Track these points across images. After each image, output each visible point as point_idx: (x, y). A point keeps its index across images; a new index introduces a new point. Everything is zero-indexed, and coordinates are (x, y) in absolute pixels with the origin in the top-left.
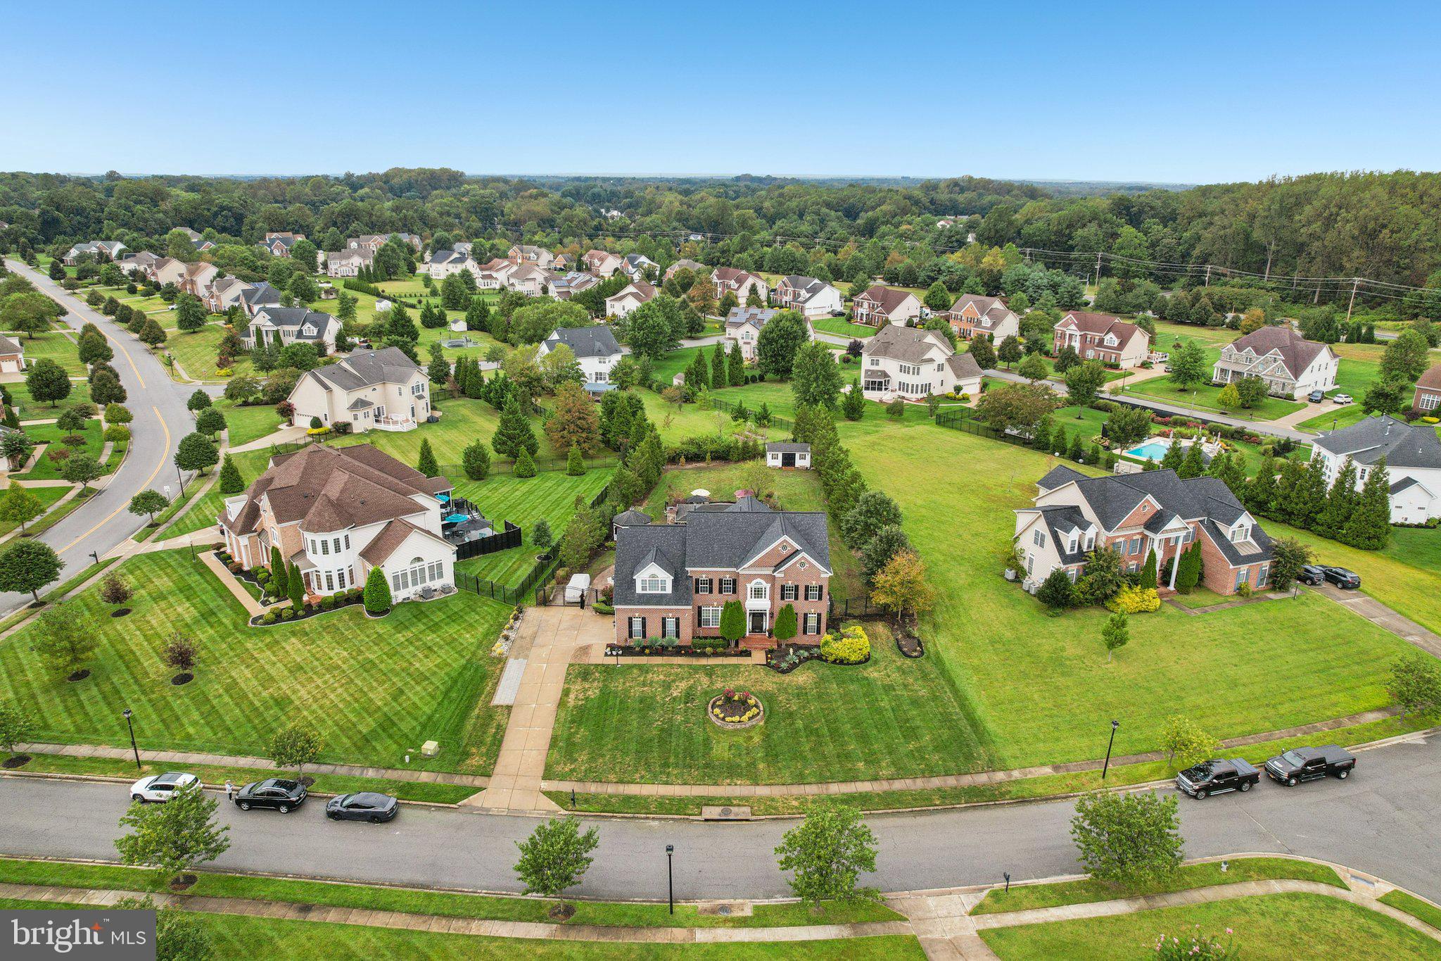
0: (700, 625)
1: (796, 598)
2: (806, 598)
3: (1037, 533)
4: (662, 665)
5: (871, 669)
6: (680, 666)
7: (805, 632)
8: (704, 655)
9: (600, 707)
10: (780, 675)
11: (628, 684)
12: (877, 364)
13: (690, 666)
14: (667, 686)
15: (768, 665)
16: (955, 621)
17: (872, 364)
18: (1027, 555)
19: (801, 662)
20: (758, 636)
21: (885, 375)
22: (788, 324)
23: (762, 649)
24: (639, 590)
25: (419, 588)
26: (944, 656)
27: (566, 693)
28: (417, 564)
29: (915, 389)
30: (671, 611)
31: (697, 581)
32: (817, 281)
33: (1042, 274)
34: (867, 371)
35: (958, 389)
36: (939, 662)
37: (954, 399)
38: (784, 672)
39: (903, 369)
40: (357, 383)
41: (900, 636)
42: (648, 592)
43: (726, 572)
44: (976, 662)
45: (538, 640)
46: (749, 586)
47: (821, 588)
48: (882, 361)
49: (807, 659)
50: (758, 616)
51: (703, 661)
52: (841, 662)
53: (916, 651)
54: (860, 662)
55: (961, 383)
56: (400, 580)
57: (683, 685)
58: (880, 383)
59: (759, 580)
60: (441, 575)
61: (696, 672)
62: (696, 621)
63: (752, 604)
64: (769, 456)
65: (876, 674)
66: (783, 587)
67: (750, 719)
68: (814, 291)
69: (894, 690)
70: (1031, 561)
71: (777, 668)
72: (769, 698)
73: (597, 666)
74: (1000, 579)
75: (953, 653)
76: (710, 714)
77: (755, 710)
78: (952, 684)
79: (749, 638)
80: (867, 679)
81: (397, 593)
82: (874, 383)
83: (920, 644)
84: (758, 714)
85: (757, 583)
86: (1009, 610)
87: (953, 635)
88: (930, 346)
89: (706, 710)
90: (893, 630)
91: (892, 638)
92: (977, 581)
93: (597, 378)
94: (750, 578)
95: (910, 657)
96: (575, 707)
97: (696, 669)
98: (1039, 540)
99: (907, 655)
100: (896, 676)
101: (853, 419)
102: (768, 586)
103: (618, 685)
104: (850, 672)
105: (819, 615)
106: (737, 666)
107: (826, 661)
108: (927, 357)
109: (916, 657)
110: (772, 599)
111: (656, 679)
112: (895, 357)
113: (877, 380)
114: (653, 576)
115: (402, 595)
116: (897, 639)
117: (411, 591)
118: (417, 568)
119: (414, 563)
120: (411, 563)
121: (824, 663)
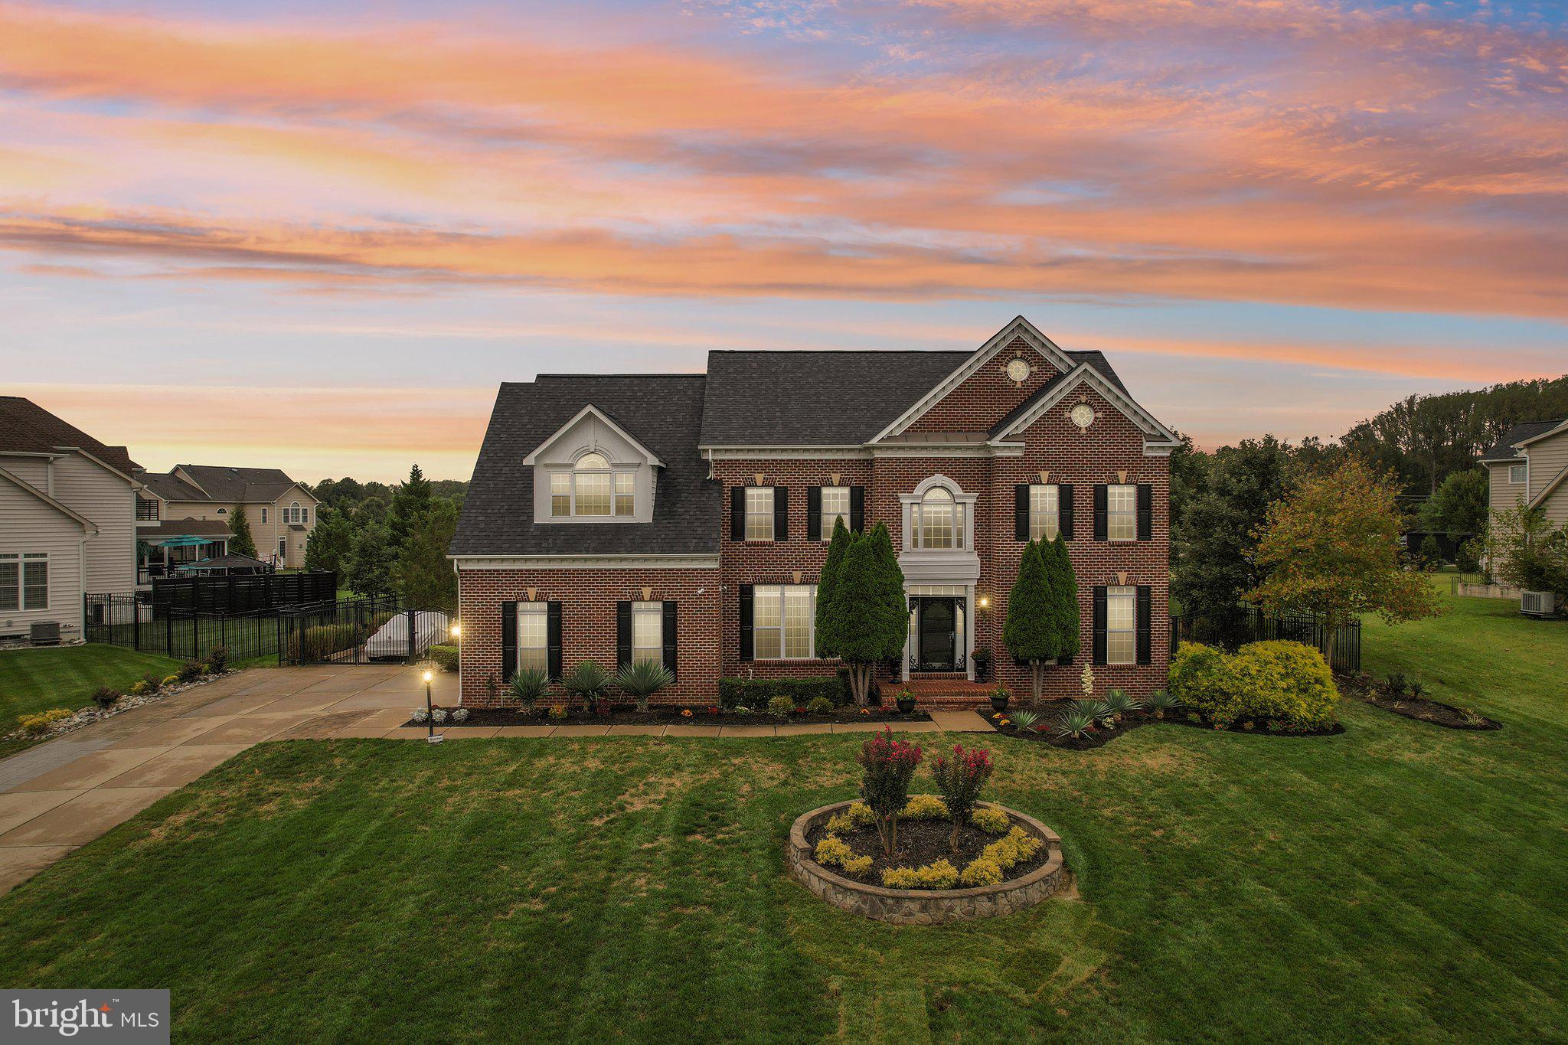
0: (746, 651)
1: (1067, 531)
4: (606, 739)
6: (671, 739)
7: (1100, 658)
8: (760, 718)
10: (1066, 752)
11: (444, 783)
13: (708, 743)
14: (607, 785)
15: (1005, 733)
19: (1120, 728)
20: (940, 679)
23: (967, 703)
24: (543, 514)
27: (161, 811)
30: (647, 576)
31: (738, 498)
38: (1073, 744)
41: (1371, 698)
42: (573, 519)
43: (832, 466)
46: (907, 500)
47: (1145, 496)
50: (937, 613)
51: (762, 732)
52: (1260, 722)
54: (1325, 731)
59: (938, 479)
60: (36, 597)
61: (734, 754)
62: (736, 638)
63: (919, 565)
66: (1021, 495)
71: (1044, 740)
73: (356, 742)
77: (1018, 842)
79: (916, 683)
83: (1454, 709)
85: (932, 490)
94: (913, 470)
95: (1468, 728)
105: (1145, 594)
106: (887, 735)
107: (1207, 725)
110: (985, 546)
114: (592, 459)
116: (1369, 702)
121: (1206, 731)
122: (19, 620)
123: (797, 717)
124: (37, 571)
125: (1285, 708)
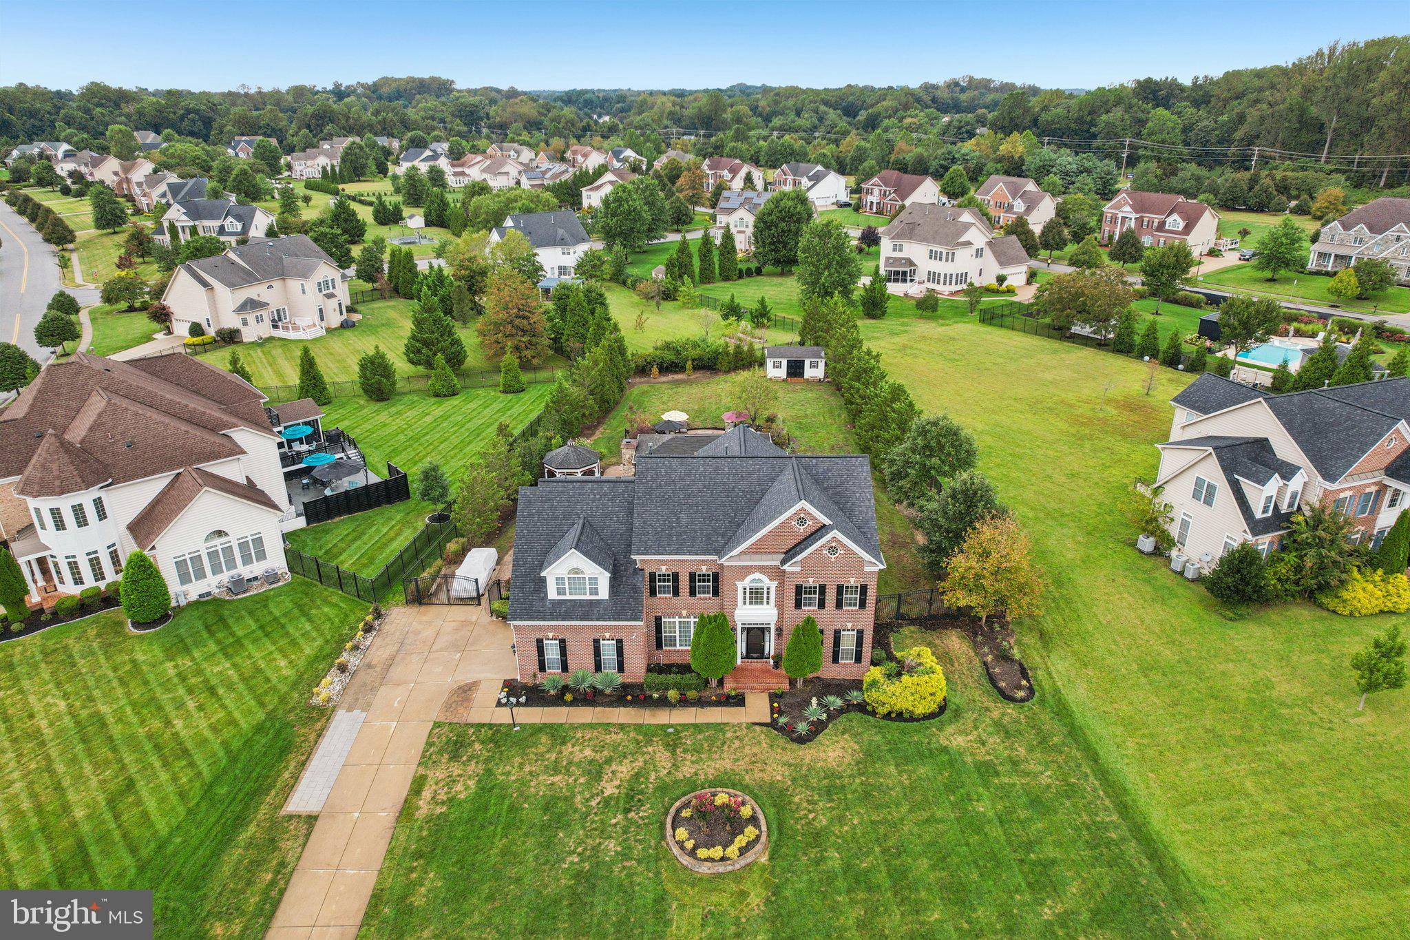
0: (659, 645)
1: (822, 605)
2: (839, 606)
3: (1199, 482)
4: (592, 726)
5: (950, 729)
6: (622, 727)
7: (835, 659)
8: (664, 703)
9: (471, 820)
10: (795, 746)
11: (527, 769)
12: (901, 250)
13: (638, 727)
14: (595, 772)
15: (773, 725)
16: (1074, 627)
17: (894, 250)
18: (1178, 515)
20: (756, 664)
21: (910, 263)
22: (790, 203)
23: (763, 690)
24: (552, 594)
25: (225, 577)
26: (1069, 697)
27: (418, 786)
28: (218, 543)
29: (948, 279)
30: (607, 628)
31: (652, 576)
32: (820, 168)
33: (1070, 159)
34: (888, 259)
35: (1001, 279)
36: (1062, 711)
37: (996, 292)
38: (802, 740)
39: (933, 255)
40: (248, 278)
41: (990, 658)
42: (568, 597)
43: (702, 563)
44: (1125, 709)
45: (396, 672)
46: (740, 585)
47: (864, 589)
48: (906, 246)
49: (841, 711)
50: (756, 635)
51: (663, 717)
53: (1020, 688)
54: (932, 716)
55: (1004, 272)
56: (188, 569)
57: (624, 770)
58: (904, 273)
59: (757, 575)
60: (261, 555)
61: (650, 742)
62: (654, 641)
63: (746, 614)
64: (769, 363)
65: (961, 741)
66: (799, 589)
67: (743, 851)
68: (817, 179)
69: (997, 774)
70: (1185, 525)
71: (788, 732)
72: (777, 798)
73: (480, 726)
74: (1129, 550)
75: (1082, 691)
76: (669, 838)
77: (750, 831)
78: (1095, 759)
79: (742, 669)
80: (945, 750)
81: (186, 587)
82: (896, 273)
83: (1024, 673)
84: (758, 838)
85: (754, 581)
86: (1158, 607)
87: (1075, 654)
88: (967, 226)
89: (662, 827)
90: (976, 646)
91: (977, 662)
92: (1095, 553)
93: (560, 274)
95: (1011, 699)
96: (428, 819)
97: (648, 734)
98: (1205, 494)
99: (1006, 697)
100: (993, 742)
101: (873, 317)
102: (773, 585)
103: (510, 771)
104: (916, 736)
105: (860, 633)
106: (720, 727)
107: (873, 713)
108: (963, 239)
109: (1023, 700)
110: (780, 606)
111: (578, 757)
112: (923, 240)
114: (576, 571)
115: (194, 590)
116: (985, 663)
117: (212, 583)
118: (219, 548)
119: (213, 539)
120: (207, 539)
121: (871, 719)
122: (257, 569)
124: (258, 542)
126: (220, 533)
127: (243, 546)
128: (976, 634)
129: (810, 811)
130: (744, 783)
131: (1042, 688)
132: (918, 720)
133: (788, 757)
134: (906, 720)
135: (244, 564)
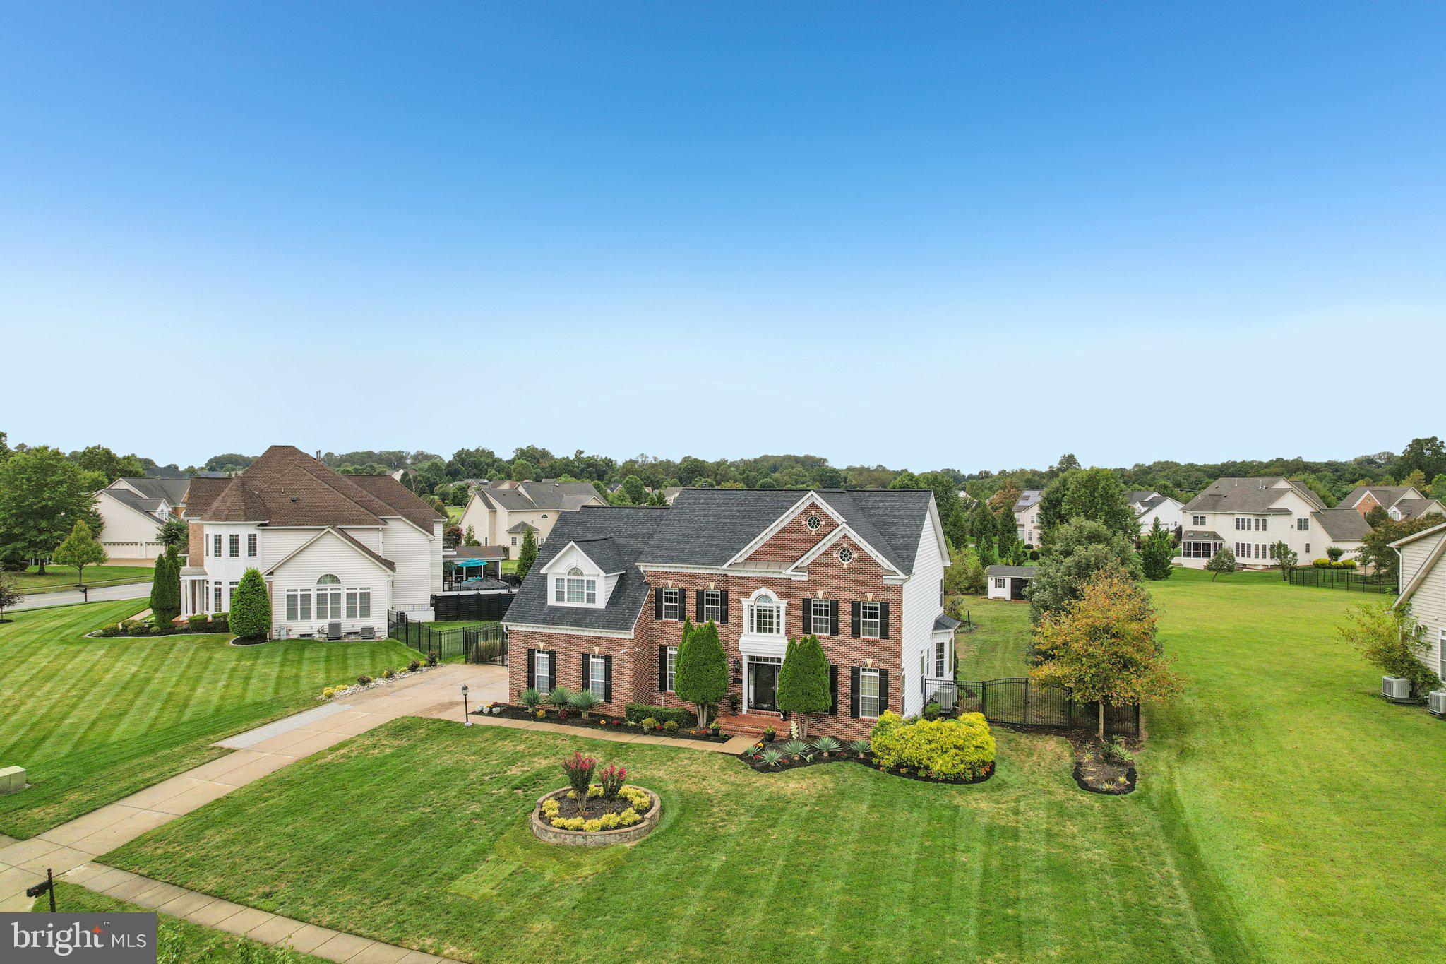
0: (663, 686)
1: (835, 630)
2: (855, 632)
4: (542, 734)
5: (977, 796)
7: (855, 713)
8: (638, 730)
9: (359, 771)
10: (753, 772)
11: (450, 749)
12: (1203, 523)
13: (590, 741)
14: (512, 759)
15: (746, 757)
16: (1237, 748)
17: (1195, 523)
19: (818, 758)
20: (764, 715)
21: (1215, 536)
23: (755, 734)
25: (325, 623)
26: (1186, 800)
27: (340, 746)
28: (329, 588)
29: (1259, 551)
31: (658, 592)
32: (1155, 495)
34: (1188, 532)
35: (1335, 554)
36: (1169, 810)
38: (766, 769)
39: (1239, 525)
40: (526, 506)
41: (1087, 759)
42: (566, 604)
43: (710, 578)
44: (1273, 819)
45: (408, 691)
46: (745, 602)
47: (885, 610)
48: (1209, 519)
49: (833, 756)
50: (763, 670)
52: (910, 770)
53: (1113, 781)
54: (958, 780)
55: (1338, 546)
56: (298, 606)
58: (1207, 547)
59: (764, 591)
60: (366, 612)
62: (656, 677)
63: (753, 645)
64: (991, 583)
65: (984, 805)
66: (808, 606)
69: (1015, 837)
71: (756, 763)
73: (437, 722)
74: (1372, 701)
75: (1212, 797)
76: (536, 811)
79: (745, 717)
80: (955, 809)
81: (291, 623)
82: (1196, 546)
83: (1131, 775)
85: (760, 597)
87: (1222, 769)
90: (1075, 749)
91: (1066, 762)
92: (1312, 699)
94: (750, 584)
95: (1095, 791)
96: (323, 765)
97: (596, 745)
99: (1085, 786)
101: (1157, 579)
102: (783, 605)
104: (924, 791)
105: (883, 675)
107: (878, 767)
108: (1277, 505)
109: (1109, 792)
110: (789, 632)
111: (508, 748)
112: (1228, 509)
113: (1202, 541)
114: (577, 572)
115: (299, 627)
116: (1079, 764)
117: (314, 625)
118: (329, 592)
119: (325, 582)
120: (319, 582)
121: (871, 770)
122: (357, 624)
123: (656, 731)
124: (366, 596)
125: (925, 762)
126: (334, 579)
127: (351, 597)
128: (1083, 743)
129: (723, 820)
130: (665, 789)
131: (1148, 788)
132: (936, 780)
133: (738, 779)
134: (920, 779)
135: (348, 616)
